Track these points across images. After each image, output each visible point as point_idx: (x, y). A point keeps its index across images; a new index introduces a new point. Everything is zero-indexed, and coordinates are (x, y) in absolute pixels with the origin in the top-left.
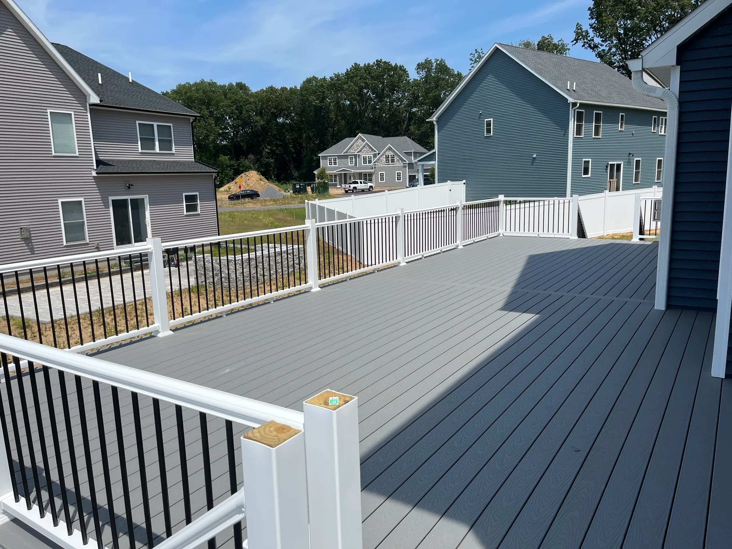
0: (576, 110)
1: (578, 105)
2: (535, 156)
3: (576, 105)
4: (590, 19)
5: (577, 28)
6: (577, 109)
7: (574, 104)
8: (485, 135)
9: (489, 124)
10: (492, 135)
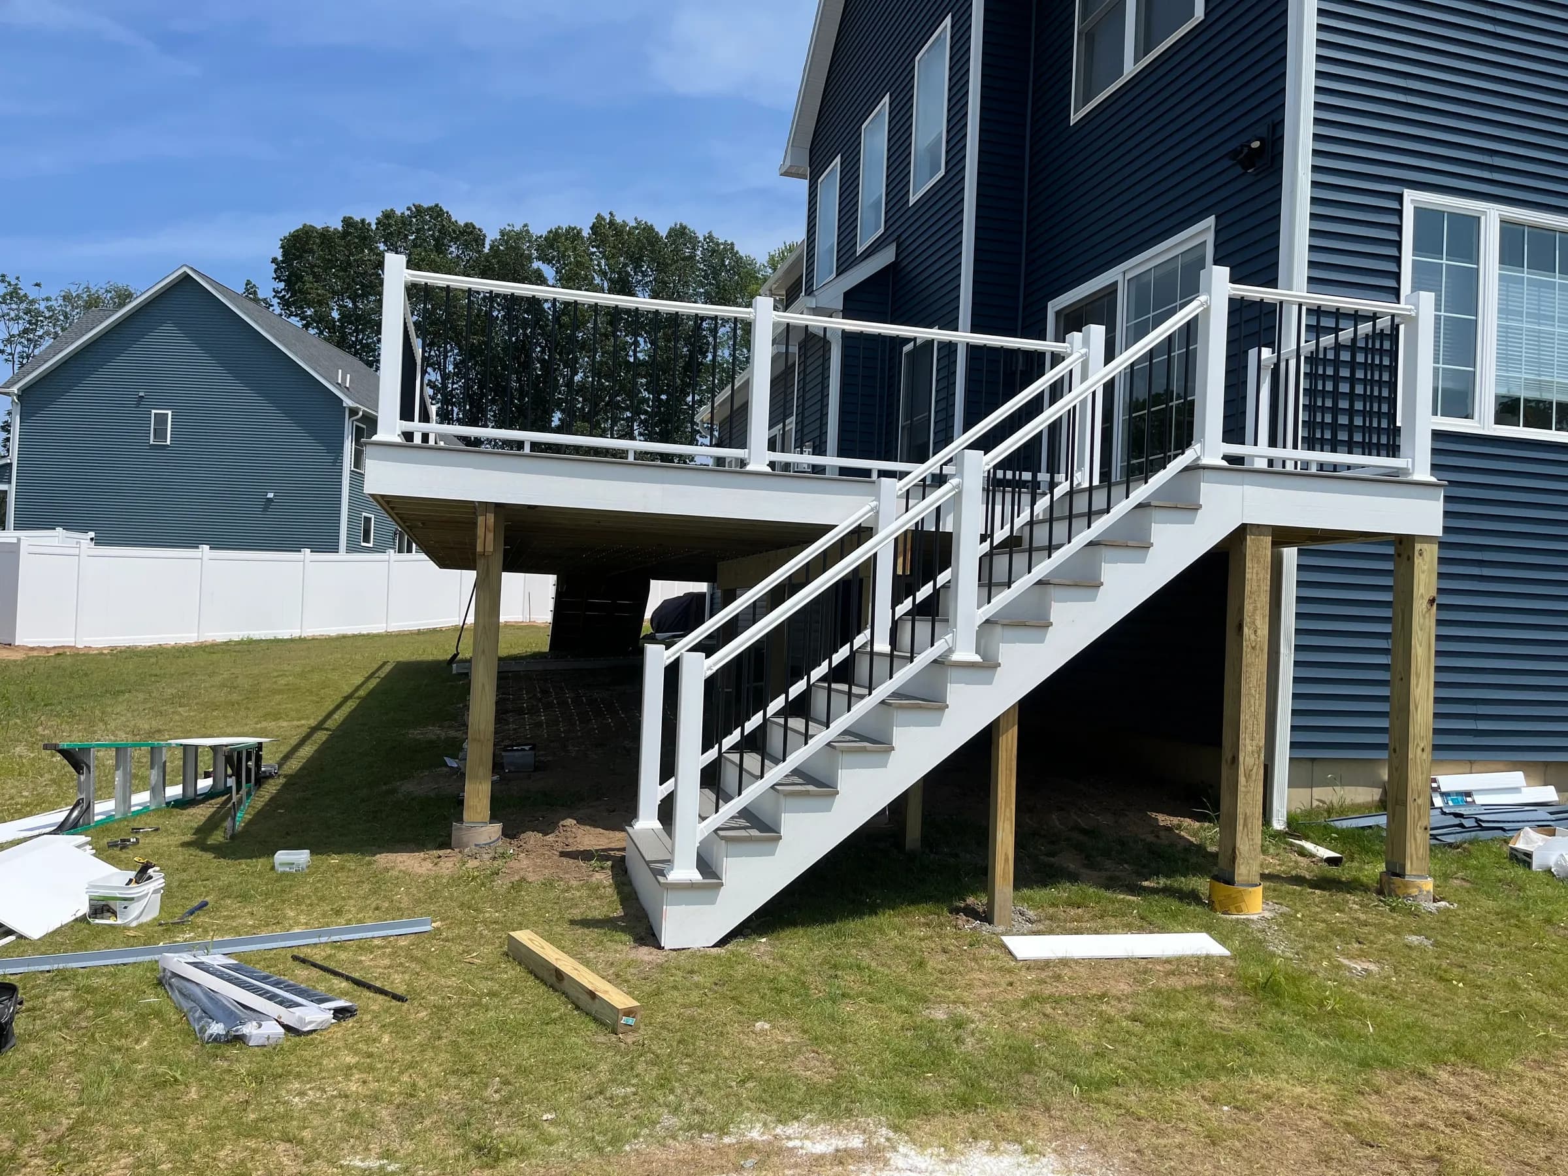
0: (355, 423)
1: (361, 413)
2: (270, 495)
3: (358, 414)
4: (275, 279)
5: (247, 290)
6: (356, 420)
7: (353, 412)
8: (151, 442)
9: (162, 419)
10: (168, 443)
